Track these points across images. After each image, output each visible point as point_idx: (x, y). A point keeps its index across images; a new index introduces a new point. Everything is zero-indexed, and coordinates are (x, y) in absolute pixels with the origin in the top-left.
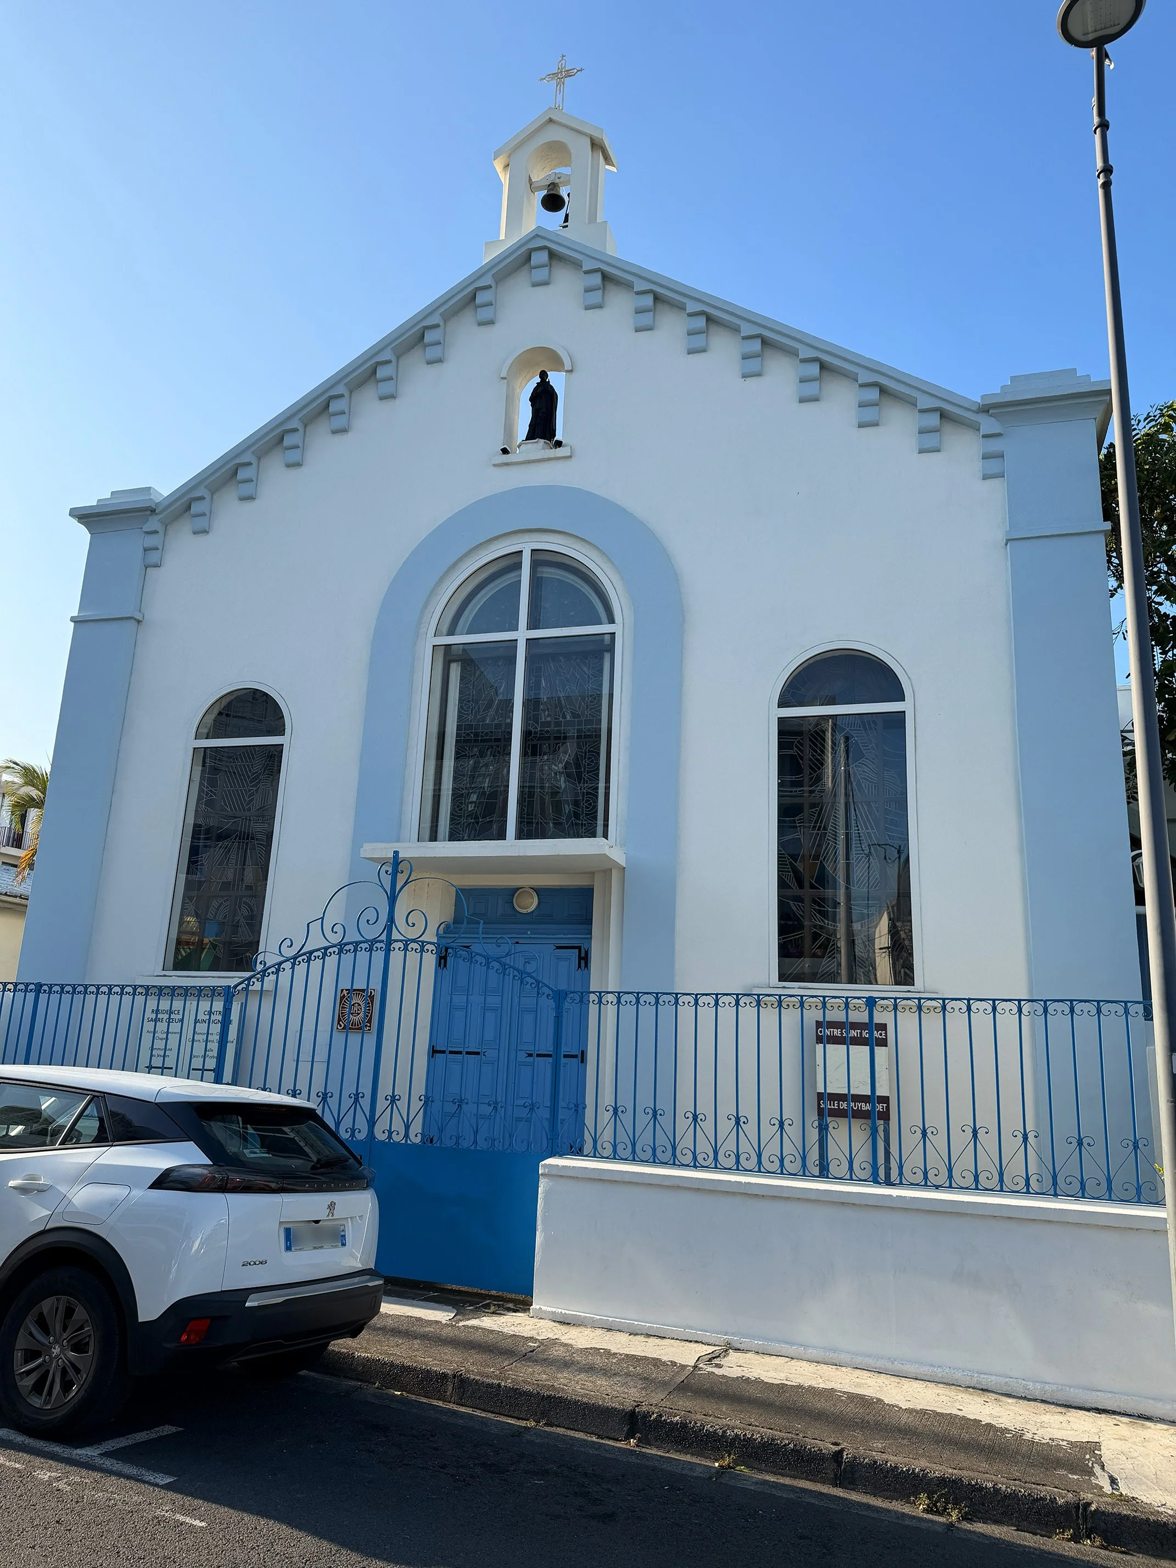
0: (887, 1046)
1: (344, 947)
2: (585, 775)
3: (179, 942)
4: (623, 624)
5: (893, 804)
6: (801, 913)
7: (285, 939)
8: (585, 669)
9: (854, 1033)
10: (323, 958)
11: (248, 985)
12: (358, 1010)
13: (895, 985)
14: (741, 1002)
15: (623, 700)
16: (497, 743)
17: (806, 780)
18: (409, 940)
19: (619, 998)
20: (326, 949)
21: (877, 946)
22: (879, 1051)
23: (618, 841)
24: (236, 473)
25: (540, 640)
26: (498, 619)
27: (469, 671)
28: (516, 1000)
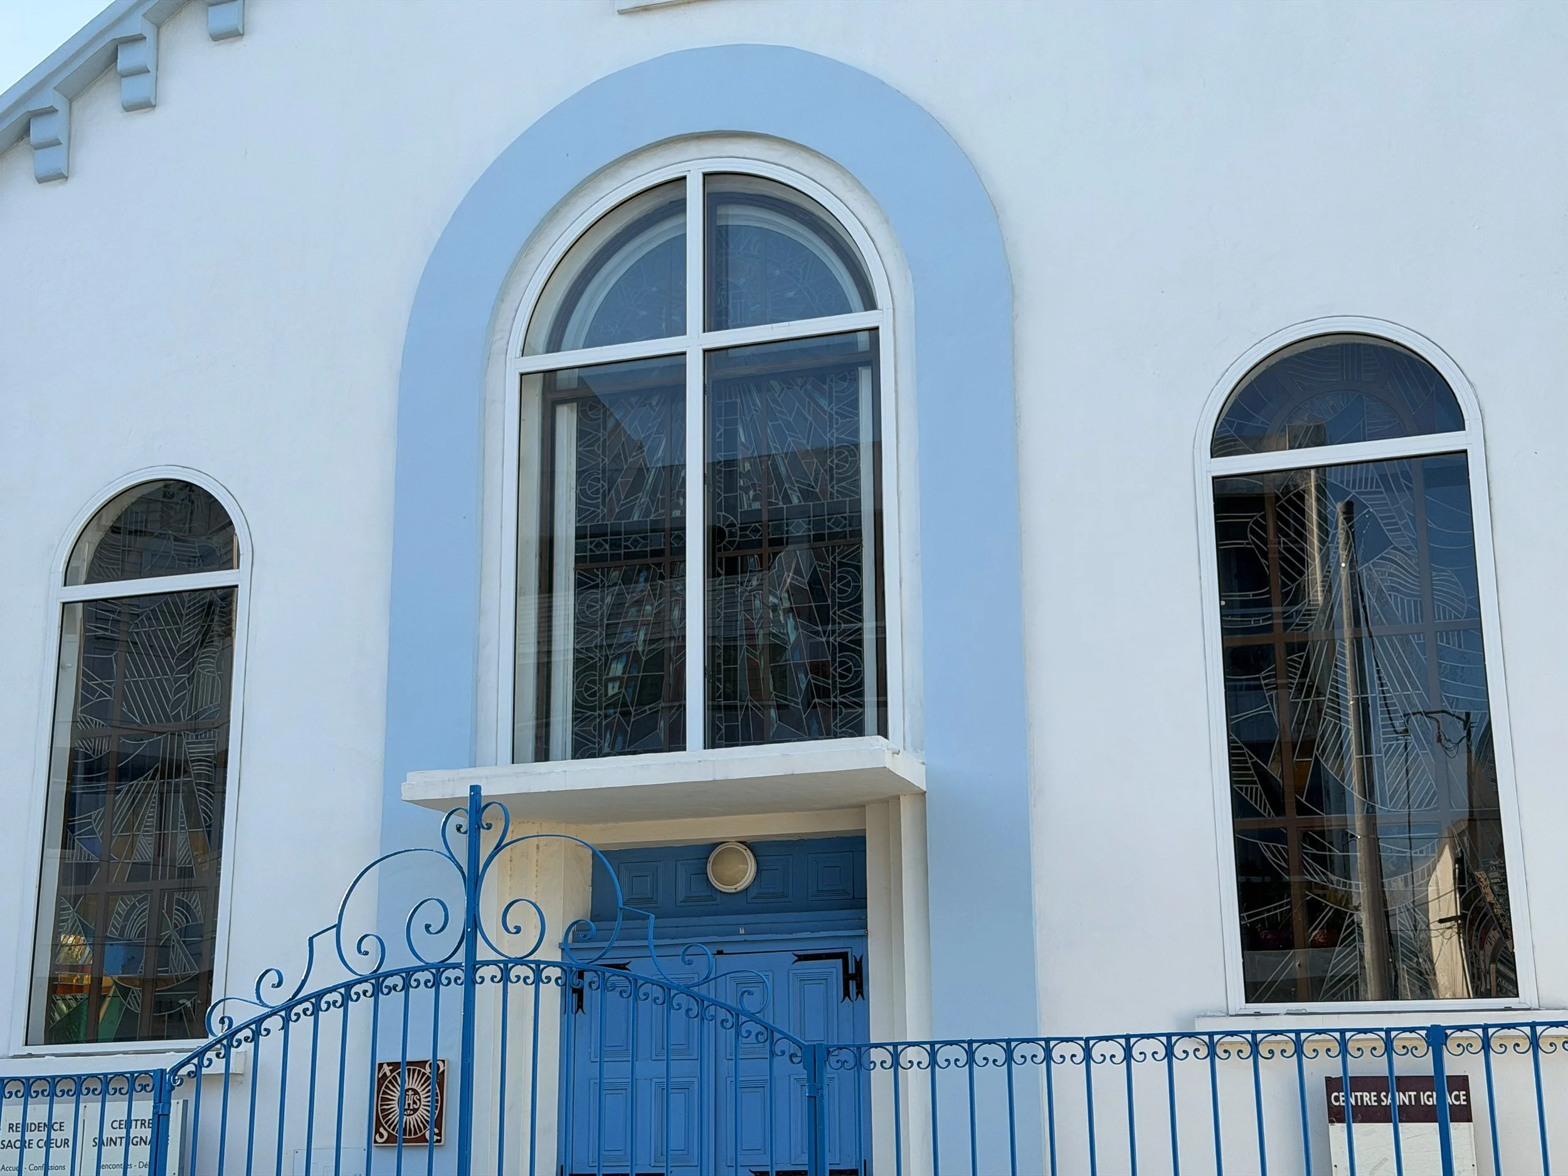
0: (1470, 1120)
1: (383, 981)
2: (834, 613)
3: (55, 987)
4: (894, 310)
5: (1453, 636)
6: (1283, 864)
7: (267, 971)
8: (824, 403)
9: (1402, 1098)
10: (344, 1005)
11: (199, 1066)
12: (415, 1102)
13: (1474, 998)
14: (1178, 1051)
15: (901, 461)
16: (656, 560)
17: (1276, 596)
18: (511, 960)
19: (933, 1055)
20: (348, 986)
21: (1433, 917)
22: (1458, 1130)
23: (908, 739)
24: (114, 58)
25: (730, 351)
26: (644, 313)
27: (592, 420)
28: (726, 1067)
